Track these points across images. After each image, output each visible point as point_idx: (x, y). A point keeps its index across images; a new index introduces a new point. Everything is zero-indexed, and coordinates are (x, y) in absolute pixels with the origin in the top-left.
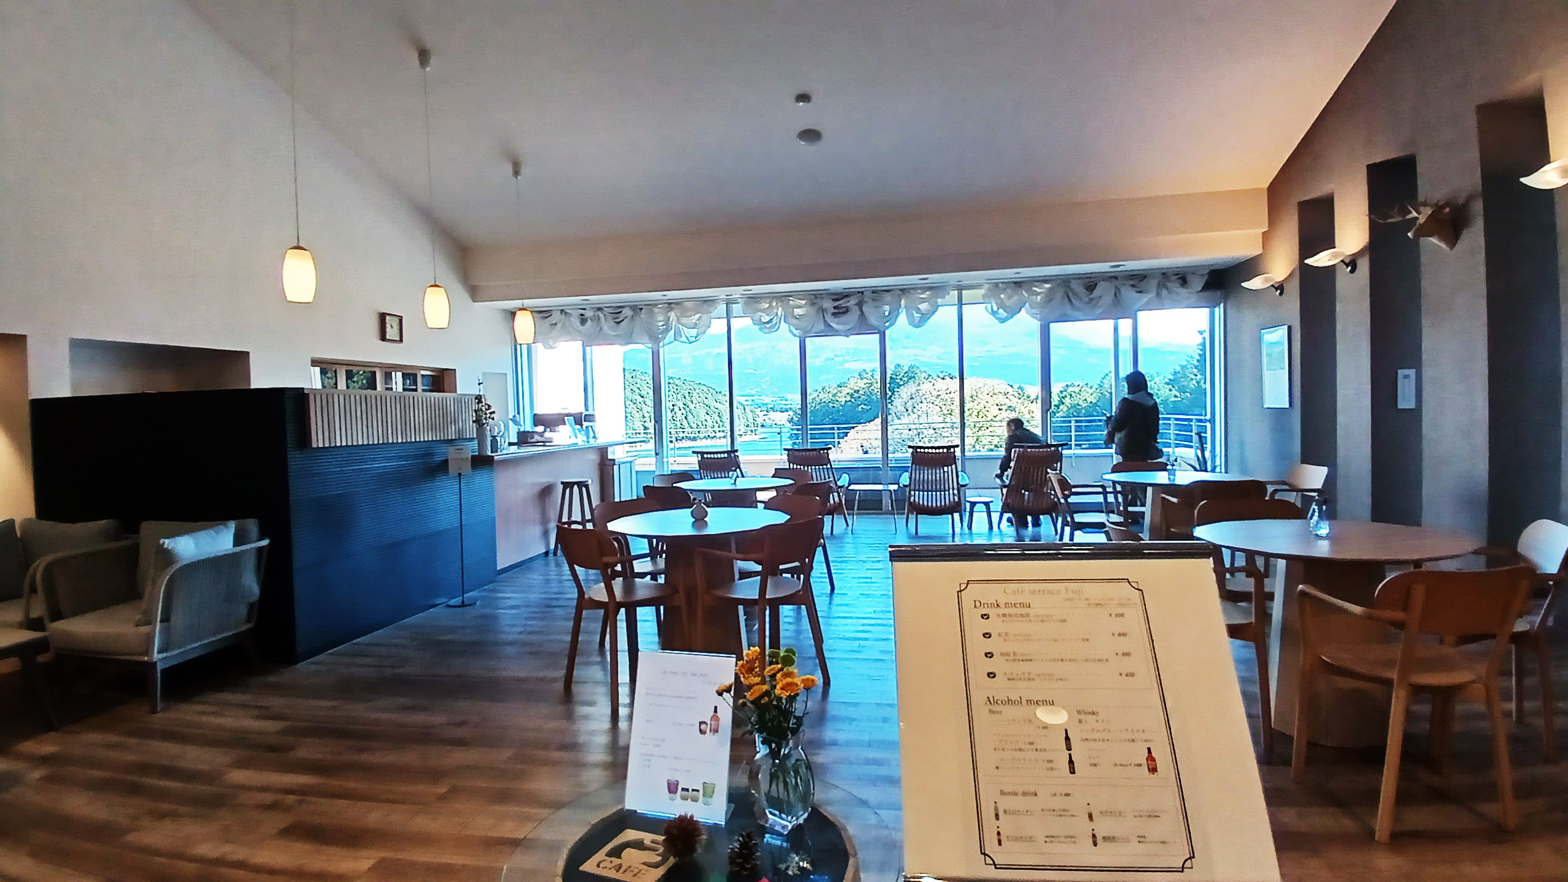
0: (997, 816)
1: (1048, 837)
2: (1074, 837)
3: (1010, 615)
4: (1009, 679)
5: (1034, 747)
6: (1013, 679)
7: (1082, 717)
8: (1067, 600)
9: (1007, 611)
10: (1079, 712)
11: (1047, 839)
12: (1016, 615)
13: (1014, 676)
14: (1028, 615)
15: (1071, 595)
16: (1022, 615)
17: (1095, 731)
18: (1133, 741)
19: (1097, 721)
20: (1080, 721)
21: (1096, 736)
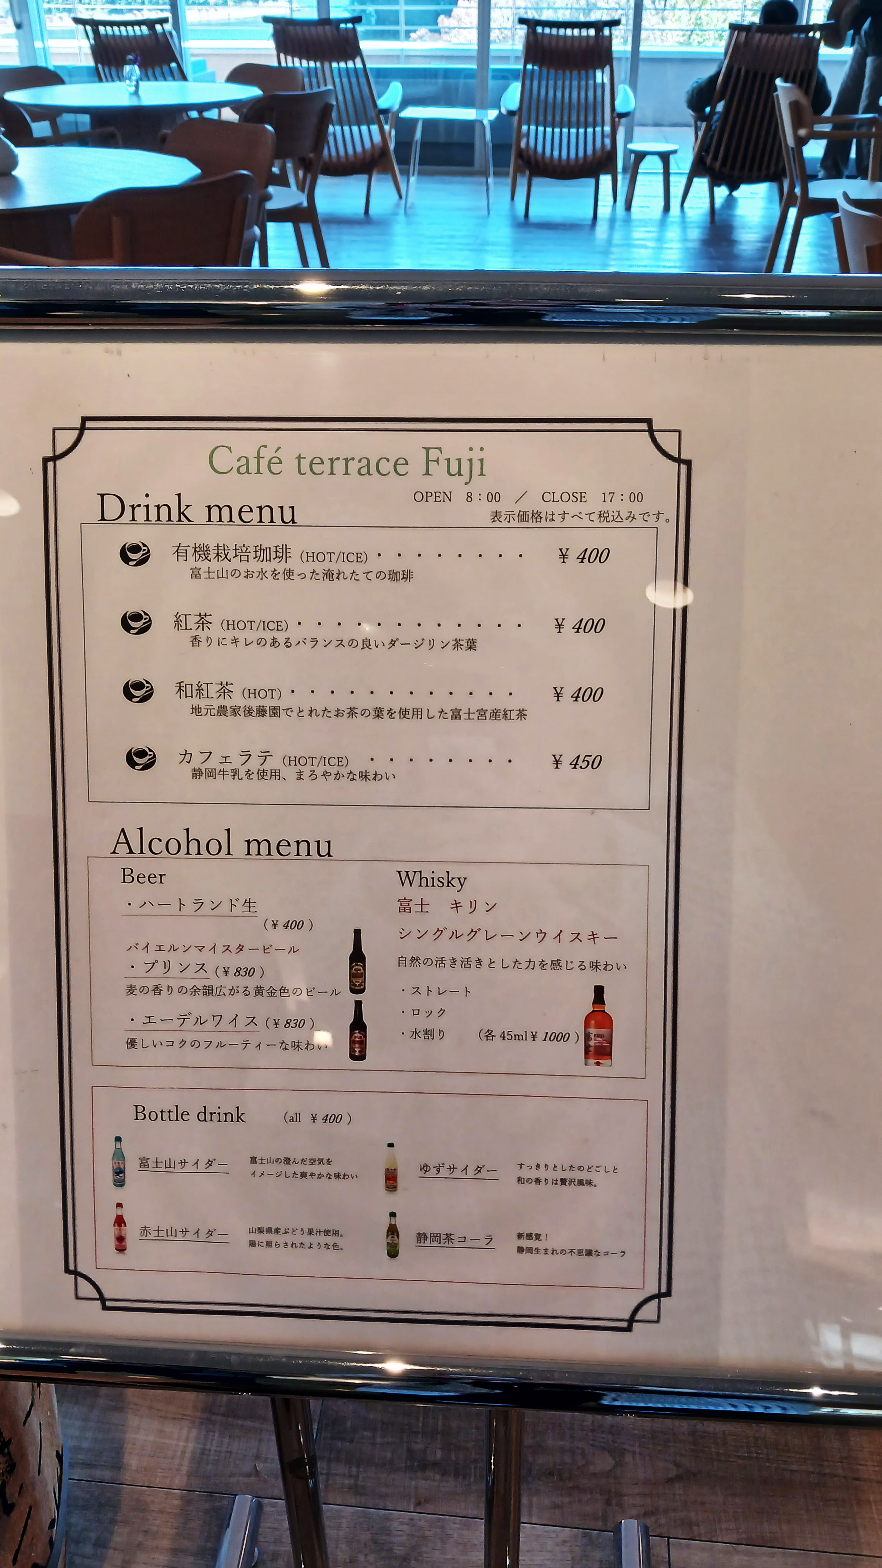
0: (119, 1176)
1: (260, 1230)
2: (336, 1233)
3: (222, 553)
4: (197, 773)
5: (252, 983)
6: (211, 773)
7: (414, 893)
8: (425, 497)
9: (213, 536)
10: (405, 878)
11: (257, 1237)
12: (241, 552)
13: (214, 763)
14: (282, 553)
15: (439, 481)
16: (262, 553)
17: (447, 934)
18: (556, 964)
19: (456, 905)
20: (404, 906)
21: (448, 948)
